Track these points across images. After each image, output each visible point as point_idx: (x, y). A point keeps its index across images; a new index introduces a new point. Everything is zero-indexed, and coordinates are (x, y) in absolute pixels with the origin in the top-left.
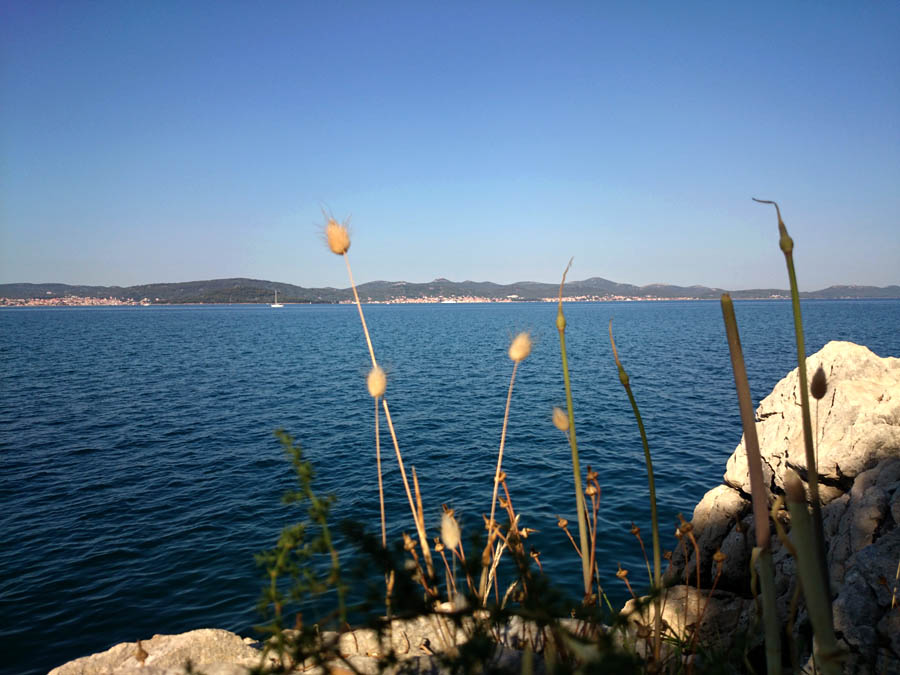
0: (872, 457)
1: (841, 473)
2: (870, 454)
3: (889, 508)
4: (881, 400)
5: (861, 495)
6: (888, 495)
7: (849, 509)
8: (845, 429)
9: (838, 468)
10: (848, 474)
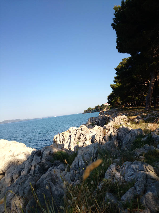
0: (9, 166)
1: (3, 172)
2: (9, 165)
3: (13, 177)
4: (10, 151)
5: (7, 176)
6: (12, 174)
7: (5, 181)
8: (3, 161)
9: (2, 171)
10: (5, 171)
